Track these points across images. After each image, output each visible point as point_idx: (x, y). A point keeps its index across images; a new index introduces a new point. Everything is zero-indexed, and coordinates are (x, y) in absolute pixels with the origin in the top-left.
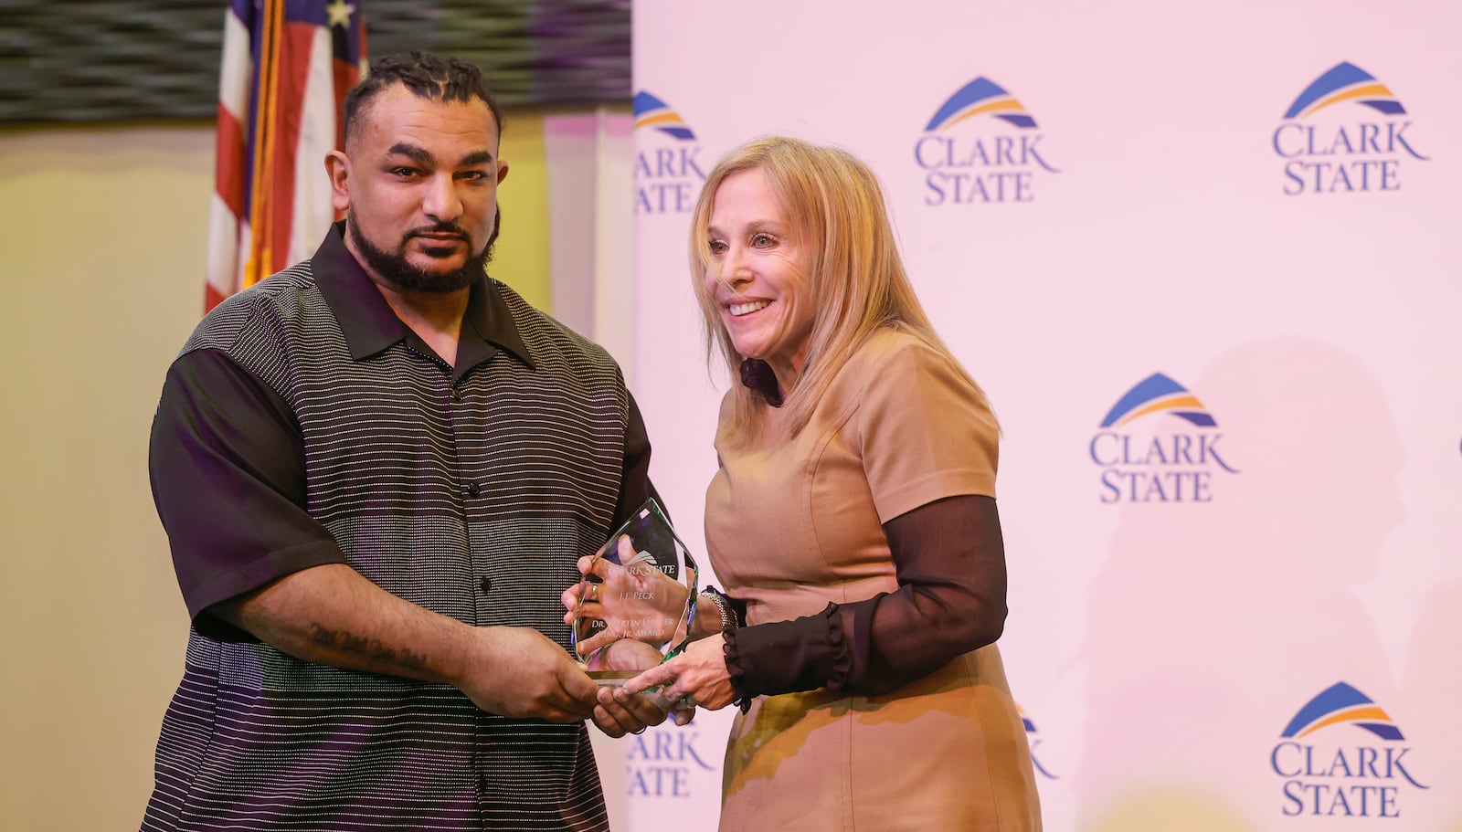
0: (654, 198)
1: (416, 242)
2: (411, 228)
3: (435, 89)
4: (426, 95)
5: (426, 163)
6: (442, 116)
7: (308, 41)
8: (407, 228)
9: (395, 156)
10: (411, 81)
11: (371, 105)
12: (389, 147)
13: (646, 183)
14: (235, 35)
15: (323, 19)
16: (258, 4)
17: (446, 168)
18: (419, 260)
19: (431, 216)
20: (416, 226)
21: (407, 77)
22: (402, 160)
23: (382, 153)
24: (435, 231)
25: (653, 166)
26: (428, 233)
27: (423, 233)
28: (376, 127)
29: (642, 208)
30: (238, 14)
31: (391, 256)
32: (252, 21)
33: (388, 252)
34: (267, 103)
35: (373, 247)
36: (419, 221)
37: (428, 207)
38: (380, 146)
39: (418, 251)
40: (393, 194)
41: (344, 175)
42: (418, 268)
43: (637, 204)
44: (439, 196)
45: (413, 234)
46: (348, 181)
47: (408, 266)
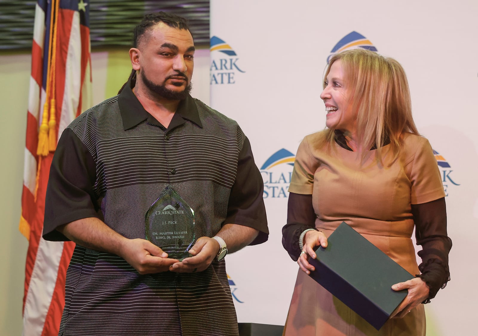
0: (219, 79)
1: (170, 81)
2: (169, 75)
3: (176, 25)
4: (173, 27)
5: (175, 51)
6: (180, 34)
7: (71, 17)
8: (167, 75)
9: (163, 48)
10: (167, 21)
11: (152, 30)
12: (161, 45)
13: (215, 72)
14: (39, 14)
15: (76, 8)
16: (49, 2)
17: (182, 53)
18: (170, 87)
19: (176, 70)
20: (171, 74)
21: (165, 20)
22: (167, 50)
23: (158, 47)
24: (178, 76)
25: (219, 66)
26: (175, 77)
27: (173, 77)
28: (155, 38)
29: (214, 82)
30: (40, 6)
31: (159, 86)
32: (46, 9)
33: (158, 85)
34: (52, 41)
35: (152, 83)
36: (171, 72)
37: (175, 67)
38: (157, 44)
39: (171, 84)
40: (161, 63)
41: (137, 57)
42: (170, 90)
43: (212, 80)
44: (179, 63)
45: (170, 77)
46: (139, 59)
47: (166, 89)
